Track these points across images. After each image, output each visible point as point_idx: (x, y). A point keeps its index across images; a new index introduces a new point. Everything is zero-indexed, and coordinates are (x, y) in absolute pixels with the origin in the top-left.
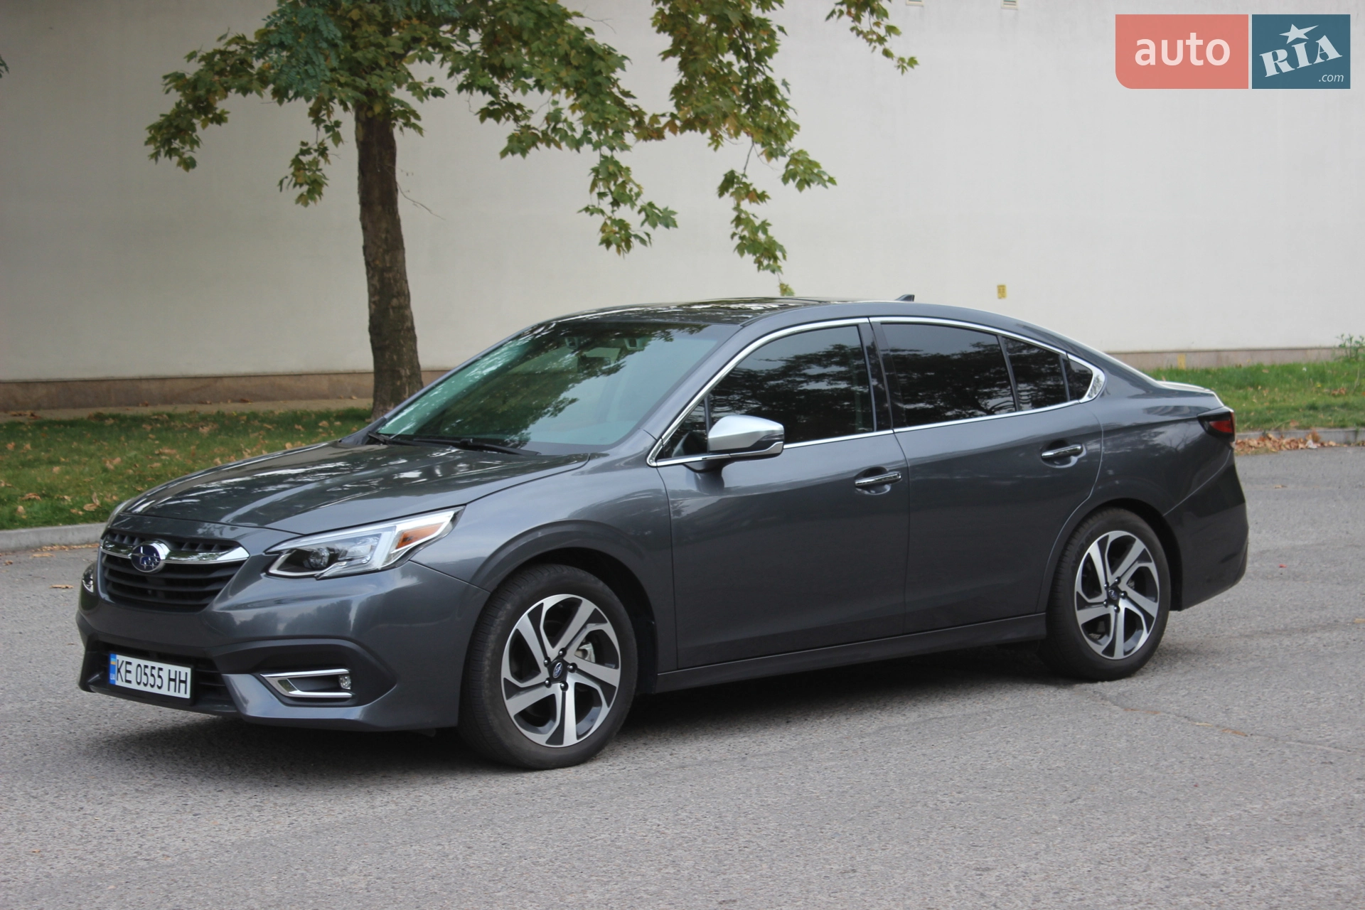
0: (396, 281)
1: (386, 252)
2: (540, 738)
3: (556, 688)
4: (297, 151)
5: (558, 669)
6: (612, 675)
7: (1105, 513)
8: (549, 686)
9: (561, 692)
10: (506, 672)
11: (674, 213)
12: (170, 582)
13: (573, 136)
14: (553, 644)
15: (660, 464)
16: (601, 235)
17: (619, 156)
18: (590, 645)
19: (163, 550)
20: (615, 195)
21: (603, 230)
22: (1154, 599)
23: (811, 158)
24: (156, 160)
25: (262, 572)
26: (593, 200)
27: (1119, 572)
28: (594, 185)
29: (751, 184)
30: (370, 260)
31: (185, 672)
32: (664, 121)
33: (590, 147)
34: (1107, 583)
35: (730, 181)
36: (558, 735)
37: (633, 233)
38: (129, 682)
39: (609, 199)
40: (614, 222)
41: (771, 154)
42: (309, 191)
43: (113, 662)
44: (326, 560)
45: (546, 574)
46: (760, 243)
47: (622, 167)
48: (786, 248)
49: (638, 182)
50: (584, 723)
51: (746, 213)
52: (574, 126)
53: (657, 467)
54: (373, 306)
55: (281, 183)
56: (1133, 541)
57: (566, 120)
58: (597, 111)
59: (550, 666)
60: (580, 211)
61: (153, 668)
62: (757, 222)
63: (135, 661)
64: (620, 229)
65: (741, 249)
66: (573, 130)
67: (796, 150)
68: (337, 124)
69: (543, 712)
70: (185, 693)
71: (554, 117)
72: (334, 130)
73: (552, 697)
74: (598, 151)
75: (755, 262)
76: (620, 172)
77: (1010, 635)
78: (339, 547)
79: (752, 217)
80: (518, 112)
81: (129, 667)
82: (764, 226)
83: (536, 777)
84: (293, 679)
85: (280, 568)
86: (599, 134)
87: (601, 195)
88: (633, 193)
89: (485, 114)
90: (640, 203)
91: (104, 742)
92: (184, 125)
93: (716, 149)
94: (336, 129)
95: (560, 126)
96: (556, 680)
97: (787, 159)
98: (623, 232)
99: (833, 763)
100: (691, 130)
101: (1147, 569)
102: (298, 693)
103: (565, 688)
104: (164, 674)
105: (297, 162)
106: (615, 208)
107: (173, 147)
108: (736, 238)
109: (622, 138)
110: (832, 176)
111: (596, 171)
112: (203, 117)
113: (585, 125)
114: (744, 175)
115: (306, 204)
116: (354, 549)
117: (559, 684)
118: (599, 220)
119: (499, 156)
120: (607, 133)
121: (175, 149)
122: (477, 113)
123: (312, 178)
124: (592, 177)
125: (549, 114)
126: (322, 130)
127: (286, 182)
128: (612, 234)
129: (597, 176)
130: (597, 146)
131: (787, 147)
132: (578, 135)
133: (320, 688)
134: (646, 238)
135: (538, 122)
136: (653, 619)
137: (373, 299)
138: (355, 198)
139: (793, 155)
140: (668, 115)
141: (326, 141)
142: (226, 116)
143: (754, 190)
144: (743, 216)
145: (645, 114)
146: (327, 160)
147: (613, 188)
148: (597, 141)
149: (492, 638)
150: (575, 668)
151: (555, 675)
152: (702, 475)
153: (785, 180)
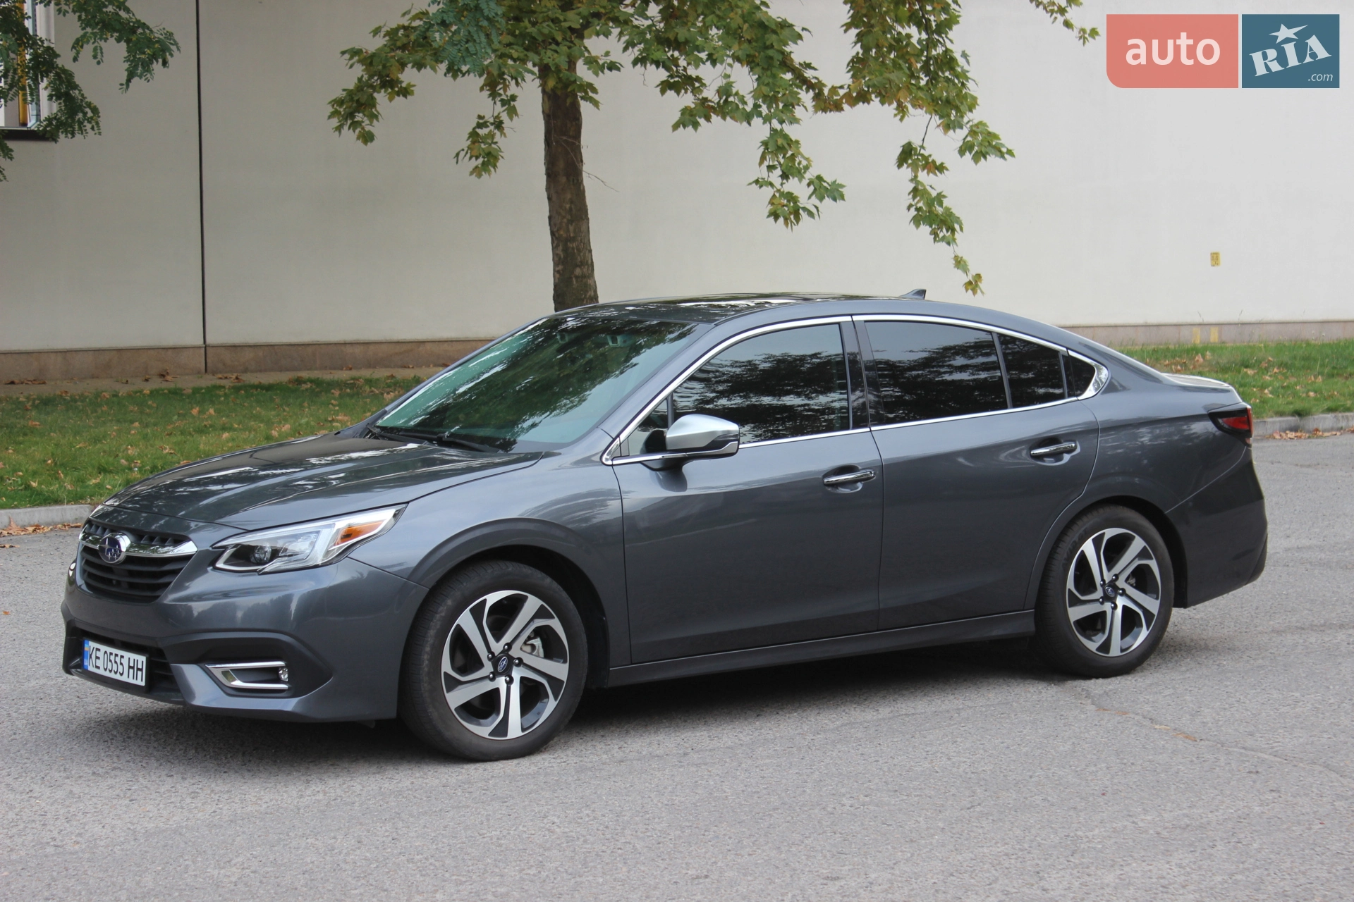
0: (579, 250)
1: (570, 222)
2: (483, 730)
3: (501, 683)
4: (475, 125)
5: (503, 663)
6: (560, 670)
7: (1101, 511)
8: (493, 679)
9: (505, 685)
10: (446, 666)
11: (842, 186)
12: (132, 574)
13: (744, 109)
14: (498, 639)
15: (615, 462)
16: (770, 207)
17: (789, 129)
18: (539, 639)
19: (125, 542)
20: (784, 167)
21: (771, 203)
22: (1155, 596)
23: (990, 130)
24: (340, 132)
25: (209, 565)
26: (763, 173)
27: (1116, 569)
28: (763, 158)
29: (930, 156)
30: (555, 230)
31: (141, 659)
32: (842, 92)
33: (760, 120)
34: (1103, 580)
35: (907, 154)
36: (502, 728)
37: (801, 206)
38: (98, 667)
39: (778, 172)
40: (783, 194)
41: (948, 126)
42: (483, 163)
43: (86, 648)
44: (268, 555)
45: (489, 571)
46: (937, 215)
47: (791, 140)
48: (962, 218)
49: (807, 156)
50: (530, 716)
51: (922, 184)
52: (745, 99)
53: (612, 465)
54: (557, 276)
55: (457, 155)
56: (1132, 538)
57: (737, 94)
58: (768, 85)
59: (495, 660)
60: (750, 184)
61: (116, 655)
62: (934, 194)
63: (103, 648)
64: (789, 201)
65: (917, 221)
66: (745, 103)
67: (976, 122)
68: (513, 98)
69: (487, 705)
70: (141, 682)
71: (725, 91)
72: (510, 104)
73: (497, 691)
74: (768, 124)
75: (931, 234)
76: (790, 145)
77: (998, 632)
78: (279, 544)
79: (929, 188)
80: (697, 85)
81: (99, 654)
82: (940, 198)
83: (475, 769)
84: (236, 671)
85: (226, 563)
86: (769, 108)
87: (770, 168)
88: (801, 166)
89: (665, 86)
90: (809, 175)
91: (96, 722)
92: (364, 99)
93: (901, 119)
94: (512, 103)
95: (731, 99)
96: (501, 674)
97: (965, 131)
98: (792, 204)
99: (768, 761)
100: (863, 103)
101: (1148, 567)
102: (238, 683)
103: (510, 682)
104: (125, 661)
105: (473, 135)
106: (785, 181)
107: (356, 120)
108: (913, 209)
109: (792, 112)
110: (1010, 148)
111: (765, 144)
112: (390, 90)
113: (755, 98)
114: (922, 147)
115: (479, 176)
116: (294, 547)
117: (503, 678)
118: (768, 192)
119: (671, 129)
120: (777, 106)
121: (357, 122)
122: (658, 86)
123: (486, 151)
124: (762, 149)
125: (720, 87)
126: (499, 104)
127: (462, 154)
128: (780, 207)
129: (767, 148)
130: (767, 119)
131: (965, 120)
132: (749, 108)
133: (261, 679)
134: (814, 210)
135: (710, 93)
136: (604, 615)
137: (557, 269)
138: (542, 169)
139: (971, 126)
140: (846, 87)
141: (501, 115)
142: (412, 89)
143: (934, 162)
144: (920, 187)
145: (825, 85)
146: (503, 133)
147: (782, 161)
148: (767, 114)
149: (432, 632)
150: (521, 662)
151: (500, 669)
152: (662, 473)
153: (962, 152)
